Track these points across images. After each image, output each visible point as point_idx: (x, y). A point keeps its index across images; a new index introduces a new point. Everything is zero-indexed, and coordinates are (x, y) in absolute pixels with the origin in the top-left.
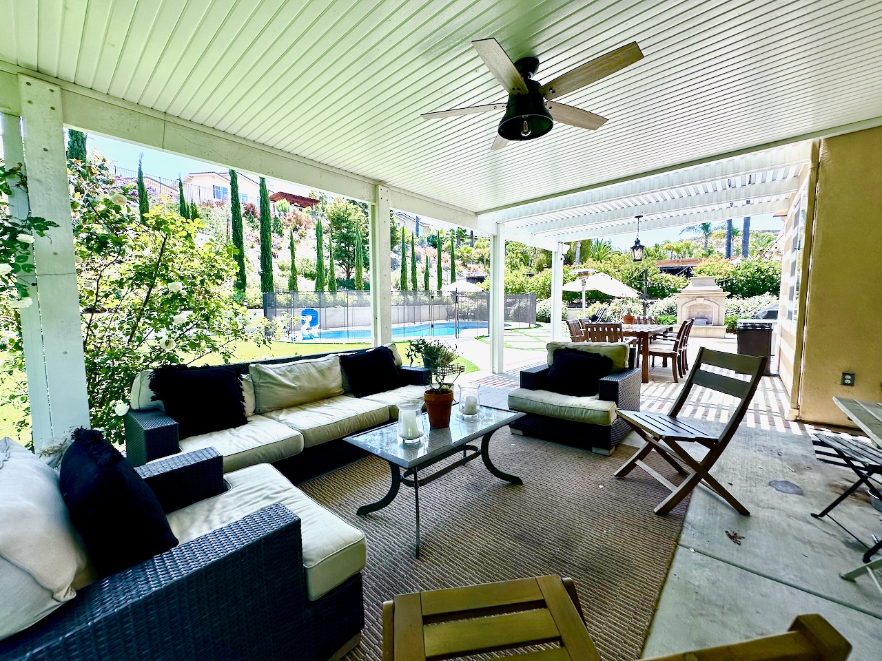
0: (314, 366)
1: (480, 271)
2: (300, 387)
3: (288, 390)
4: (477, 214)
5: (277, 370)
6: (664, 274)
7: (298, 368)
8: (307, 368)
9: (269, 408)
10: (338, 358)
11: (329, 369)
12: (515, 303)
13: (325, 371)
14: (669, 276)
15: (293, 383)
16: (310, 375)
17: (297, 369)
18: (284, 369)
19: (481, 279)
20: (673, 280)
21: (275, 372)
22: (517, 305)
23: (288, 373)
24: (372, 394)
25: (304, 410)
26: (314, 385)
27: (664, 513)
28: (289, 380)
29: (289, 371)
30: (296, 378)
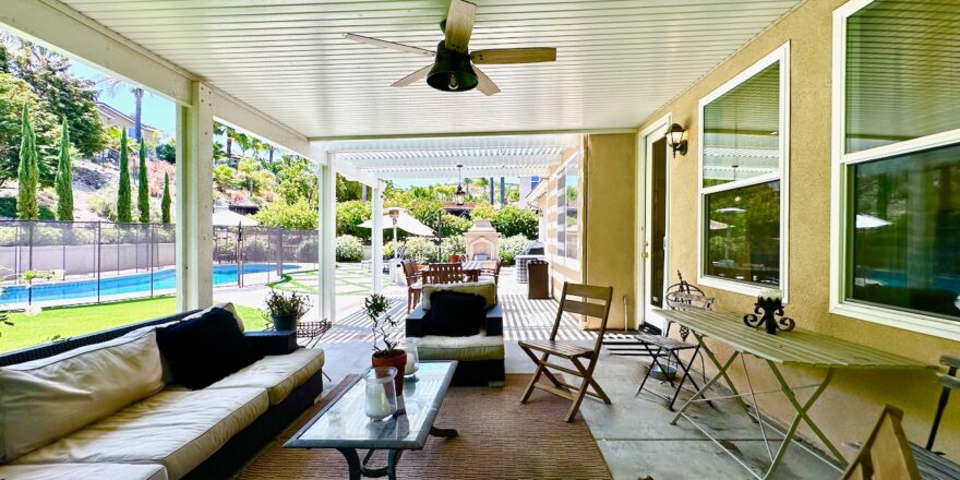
0: (115, 353)
1: (247, 200)
2: (99, 393)
3: (73, 404)
4: (309, 139)
5: (40, 372)
6: (450, 215)
7: (86, 361)
8: (105, 359)
9: (29, 447)
10: (154, 333)
11: (144, 353)
12: (300, 240)
13: (139, 358)
14: (454, 217)
15: (83, 388)
16: (112, 369)
17: (84, 364)
18: (56, 367)
19: (253, 211)
20: (459, 221)
21: (38, 376)
22: (305, 242)
23: (67, 374)
24: (219, 378)
25: (113, 429)
26: (124, 385)
27: (571, 420)
28: (72, 384)
29: (68, 370)
30: (87, 379)
